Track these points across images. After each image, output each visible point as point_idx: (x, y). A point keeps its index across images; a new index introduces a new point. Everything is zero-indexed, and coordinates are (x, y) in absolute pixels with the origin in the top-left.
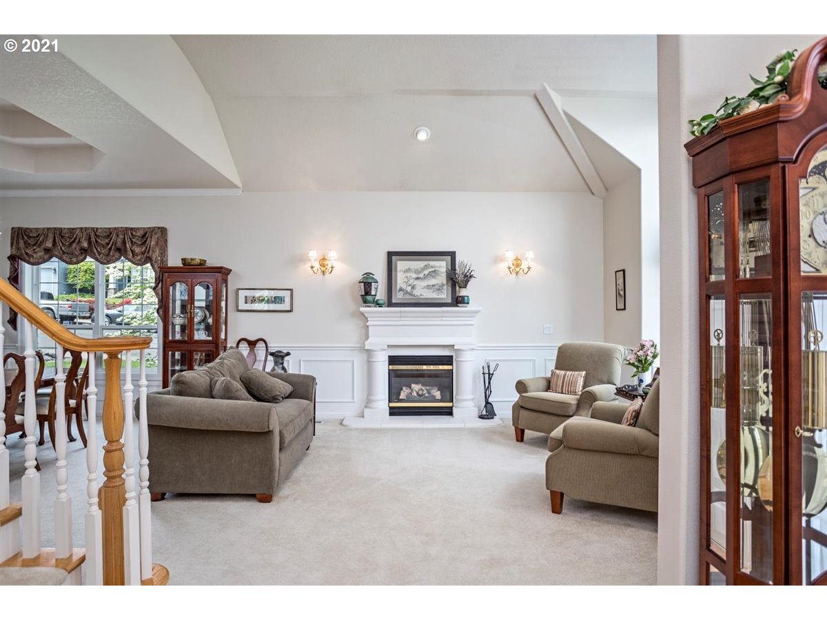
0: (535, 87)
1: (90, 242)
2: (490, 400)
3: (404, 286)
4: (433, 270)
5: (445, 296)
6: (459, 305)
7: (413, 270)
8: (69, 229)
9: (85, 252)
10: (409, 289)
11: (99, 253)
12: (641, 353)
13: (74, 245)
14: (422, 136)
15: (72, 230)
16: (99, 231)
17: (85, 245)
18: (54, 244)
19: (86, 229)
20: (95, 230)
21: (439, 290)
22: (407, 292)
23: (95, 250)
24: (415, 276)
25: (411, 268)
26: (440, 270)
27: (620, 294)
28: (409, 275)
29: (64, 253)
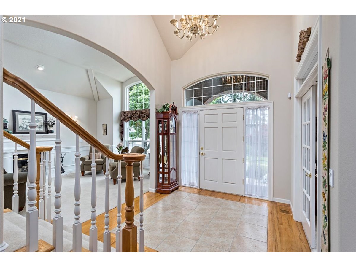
0: (88, 68)
2: (62, 167)
3: (22, 125)
4: (37, 119)
5: (43, 129)
6: (49, 133)
7: (27, 119)
10: (25, 127)
12: (120, 146)
14: (41, 69)
21: (40, 127)
22: (24, 128)
24: (28, 121)
25: (26, 118)
26: (40, 120)
27: (104, 131)
28: (25, 121)
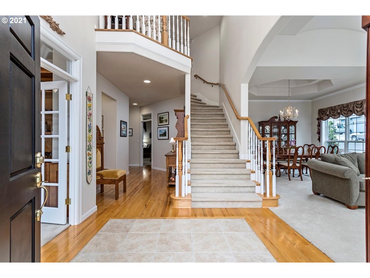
1: (341, 110)
8: (334, 106)
9: (339, 114)
11: (344, 113)
13: (336, 112)
15: (335, 107)
16: (344, 105)
17: (339, 111)
18: (330, 113)
19: (340, 105)
20: (343, 105)
23: (343, 112)
29: (333, 115)
